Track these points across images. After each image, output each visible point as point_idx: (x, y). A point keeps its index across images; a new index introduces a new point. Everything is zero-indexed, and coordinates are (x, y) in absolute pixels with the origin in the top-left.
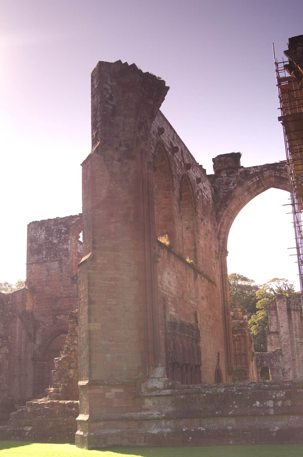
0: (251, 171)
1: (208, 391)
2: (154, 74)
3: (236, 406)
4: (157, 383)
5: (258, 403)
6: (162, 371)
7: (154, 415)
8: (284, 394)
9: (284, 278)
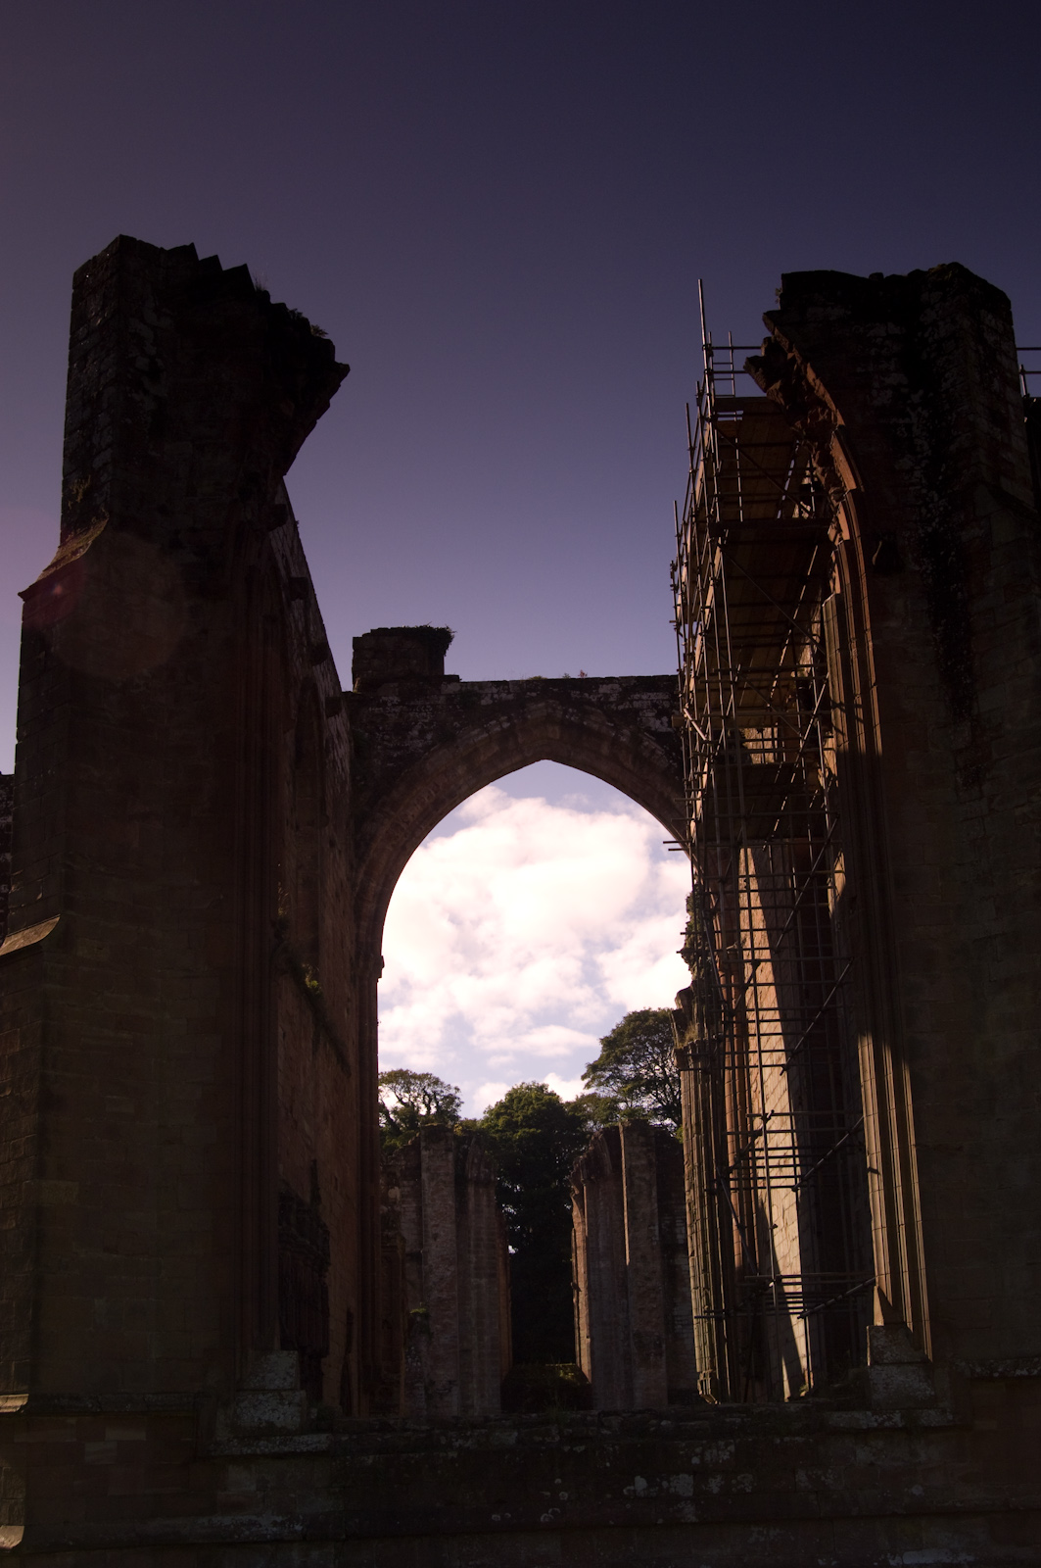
0: (486, 695)
1: (460, 1442)
2: (304, 315)
3: (564, 1495)
4: (273, 1410)
5: (640, 1483)
6: (291, 1367)
7: (261, 1526)
8: (731, 1453)
9: (427, 1074)
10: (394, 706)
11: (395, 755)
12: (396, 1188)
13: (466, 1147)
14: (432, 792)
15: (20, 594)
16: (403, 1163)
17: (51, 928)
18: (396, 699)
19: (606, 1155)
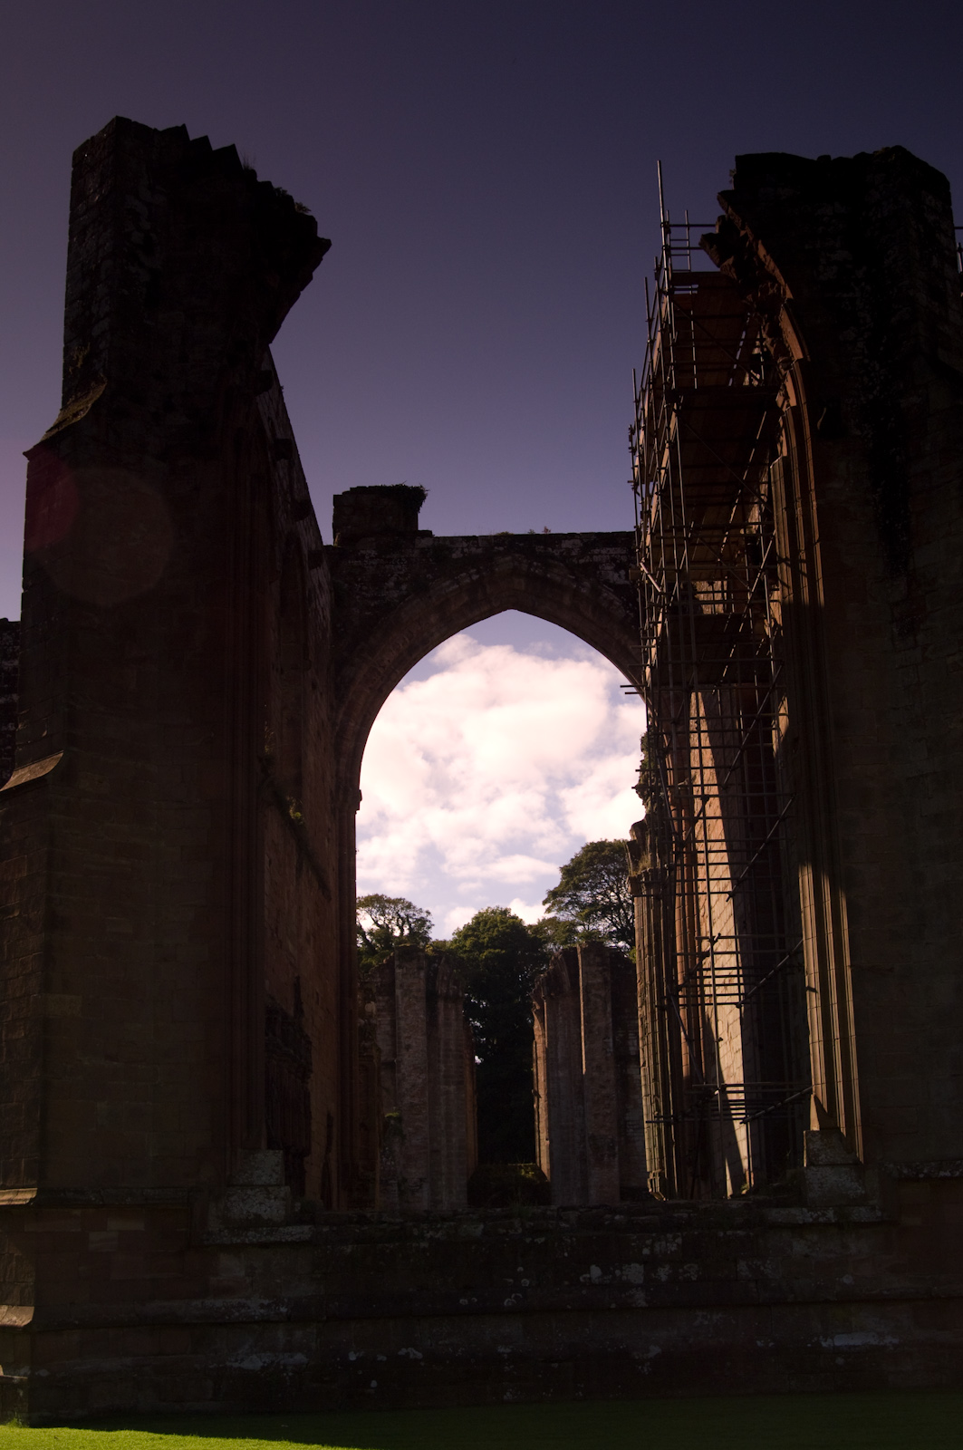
0: (457, 548)
1: (431, 1233)
2: (289, 193)
3: (526, 1282)
4: (261, 1204)
5: (595, 1272)
6: (277, 1165)
7: (249, 1308)
8: (678, 1244)
9: (401, 899)
10: (372, 558)
11: (372, 605)
12: (373, 1003)
13: (436, 965)
14: (407, 639)
15: (24, 454)
16: (379, 980)
17: (55, 763)
18: (373, 553)
19: (565, 974)
